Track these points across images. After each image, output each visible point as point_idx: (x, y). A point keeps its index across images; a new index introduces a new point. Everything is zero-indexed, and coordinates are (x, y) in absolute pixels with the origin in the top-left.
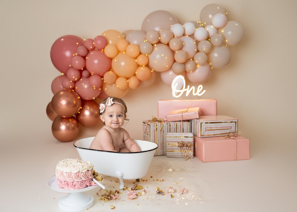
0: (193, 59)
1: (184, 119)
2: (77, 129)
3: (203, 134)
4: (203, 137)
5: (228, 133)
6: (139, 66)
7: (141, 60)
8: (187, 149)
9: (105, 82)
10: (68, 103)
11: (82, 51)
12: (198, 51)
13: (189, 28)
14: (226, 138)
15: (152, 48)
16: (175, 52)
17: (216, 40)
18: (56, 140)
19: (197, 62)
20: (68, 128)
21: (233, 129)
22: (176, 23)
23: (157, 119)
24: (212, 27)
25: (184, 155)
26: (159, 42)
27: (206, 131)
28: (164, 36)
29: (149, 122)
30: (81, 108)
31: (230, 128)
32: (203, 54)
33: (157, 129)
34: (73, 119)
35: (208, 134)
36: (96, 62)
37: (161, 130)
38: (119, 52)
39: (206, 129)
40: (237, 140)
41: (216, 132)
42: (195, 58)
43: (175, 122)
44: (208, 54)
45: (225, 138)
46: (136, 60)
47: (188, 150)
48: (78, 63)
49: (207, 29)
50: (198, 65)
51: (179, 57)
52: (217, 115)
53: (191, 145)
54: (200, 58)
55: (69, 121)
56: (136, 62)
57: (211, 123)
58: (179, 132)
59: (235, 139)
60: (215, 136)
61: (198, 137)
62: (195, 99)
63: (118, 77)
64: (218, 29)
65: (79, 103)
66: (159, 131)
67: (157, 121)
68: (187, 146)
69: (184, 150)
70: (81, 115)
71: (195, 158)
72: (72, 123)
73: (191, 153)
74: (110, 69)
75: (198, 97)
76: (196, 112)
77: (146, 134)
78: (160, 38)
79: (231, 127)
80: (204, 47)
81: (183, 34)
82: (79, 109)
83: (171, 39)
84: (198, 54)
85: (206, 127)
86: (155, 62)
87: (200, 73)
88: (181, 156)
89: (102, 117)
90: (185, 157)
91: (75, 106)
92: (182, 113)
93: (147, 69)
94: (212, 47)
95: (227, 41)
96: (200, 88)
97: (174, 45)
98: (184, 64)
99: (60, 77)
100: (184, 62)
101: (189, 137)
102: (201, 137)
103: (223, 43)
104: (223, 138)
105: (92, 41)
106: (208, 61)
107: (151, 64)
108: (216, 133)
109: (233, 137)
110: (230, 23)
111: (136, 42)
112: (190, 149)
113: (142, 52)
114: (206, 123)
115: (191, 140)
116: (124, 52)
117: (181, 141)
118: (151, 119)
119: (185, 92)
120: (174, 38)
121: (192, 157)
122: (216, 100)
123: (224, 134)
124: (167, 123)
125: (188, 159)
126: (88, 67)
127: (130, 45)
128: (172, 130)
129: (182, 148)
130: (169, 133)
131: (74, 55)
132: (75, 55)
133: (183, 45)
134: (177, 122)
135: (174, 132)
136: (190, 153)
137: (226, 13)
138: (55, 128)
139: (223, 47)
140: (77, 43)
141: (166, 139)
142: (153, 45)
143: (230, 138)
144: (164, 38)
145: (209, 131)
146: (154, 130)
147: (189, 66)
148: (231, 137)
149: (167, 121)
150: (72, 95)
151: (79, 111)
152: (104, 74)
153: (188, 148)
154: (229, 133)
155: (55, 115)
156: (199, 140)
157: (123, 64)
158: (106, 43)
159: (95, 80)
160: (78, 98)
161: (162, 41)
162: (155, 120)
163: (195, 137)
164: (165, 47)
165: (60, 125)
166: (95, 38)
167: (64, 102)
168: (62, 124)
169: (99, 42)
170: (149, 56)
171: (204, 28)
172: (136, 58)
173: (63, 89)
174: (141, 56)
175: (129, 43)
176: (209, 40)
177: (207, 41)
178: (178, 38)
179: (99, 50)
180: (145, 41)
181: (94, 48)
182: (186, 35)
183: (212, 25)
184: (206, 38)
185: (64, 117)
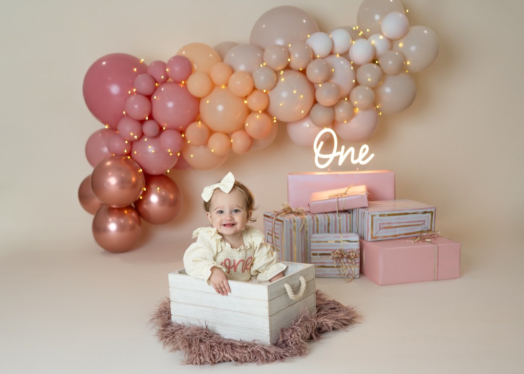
0: (348, 97)
1: (341, 209)
2: (138, 227)
3: (376, 235)
4: (375, 240)
5: (419, 232)
6: (250, 112)
7: (255, 102)
8: (349, 263)
9: (189, 142)
10: (122, 183)
11: (143, 84)
12: (357, 84)
13: (340, 39)
14: (418, 241)
15: (276, 79)
16: (316, 86)
17: (390, 62)
18: (102, 249)
19: (356, 103)
20: (121, 228)
21: (427, 225)
22: (316, 31)
23: (291, 209)
24: (381, 37)
25: (343, 273)
26: (288, 68)
27: (380, 229)
28: (297, 55)
29: (277, 215)
30: (145, 189)
31: (422, 223)
32: (367, 88)
33: (294, 227)
34: (130, 211)
35: (383, 235)
36: (170, 105)
37: (302, 230)
38: (213, 86)
39: (381, 227)
40: (439, 245)
41: (398, 231)
42: (352, 97)
43: (325, 214)
44: (375, 88)
45: (416, 241)
46: (246, 100)
47: (351, 265)
48: (137, 107)
49: (373, 42)
50: (357, 109)
51: (325, 96)
52: (395, 199)
53: (356, 255)
54: (360, 97)
55: (124, 214)
56: (246, 105)
57: (389, 215)
58: (332, 233)
59: (434, 244)
60: (396, 238)
61: (367, 241)
62: (355, 170)
63: (211, 132)
64: (392, 42)
65: (142, 180)
66: (298, 230)
67: (292, 212)
68: (349, 257)
69: (344, 265)
70: (145, 202)
71: (363, 278)
72: (130, 218)
73: (356, 269)
74: (196, 117)
75: (359, 167)
76: (362, 196)
77: (274, 237)
78: (289, 60)
79: (424, 221)
80: (368, 76)
81: (329, 52)
82: (141, 193)
83: (309, 62)
84: (358, 88)
85: (381, 222)
86: (281, 105)
87: (360, 123)
88: (337, 274)
90: (345, 277)
91: (134, 186)
92: (338, 198)
93: (265, 117)
94: (383, 76)
95: (408, 63)
96: (365, 150)
97: (315, 73)
98: (333, 107)
99: (103, 131)
100: (333, 104)
101: (352, 242)
102: (372, 240)
103: (402, 68)
104: (412, 241)
105: (163, 65)
106: (374, 102)
107: (272, 109)
108: (398, 233)
109: (429, 240)
110: (414, 29)
111: (242, 68)
112: (354, 263)
113: (257, 86)
114: (380, 215)
115: (355, 247)
116: (223, 87)
117: (339, 250)
118: (280, 208)
119: (337, 158)
120: (315, 61)
121: (358, 276)
122: (392, 171)
123: (414, 233)
124: (313, 218)
125: (350, 281)
126: (157, 114)
127: (235, 74)
128: (321, 228)
129: (340, 261)
130: (315, 235)
131: (130, 92)
132: (132, 93)
133: (332, 72)
134: (329, 214)
135: (325, 232)
136: (353, 270)
137: (405, 11)
138: (98, 228)
139: (401, 74)
140: (135, 70)
141: (310, 245)
142: (277, 73)
143: (425, 241)
144: (296, 60)
145: (385, 230)
146: (291, 230)
147: (341, 110)
148: (427, 240)
149: (309, 212)
150: (128, 166)
151: (141, 196)
152: (186, 127)
153: (350, 261)
154: (422, 232)
155: (96, 201)
156: (370, 246)
157: (220, 108)
158: (189, 69)
159: (169, 139)
160: (139, 171)
161: (293, 65)
162: (288, 211)
163: (363, 241)
164: (299, 76)
165: (108, 222)
166: (170, 61)
167: (113, 181)
168: (110, 220)
169: (177, 69)
170: (269, 93)
171: (365, 40)
172: (246, 97)
173: (111, 155)
174: (256, 93)
175: (233, 71)
176: (377, 62)
177: (373, 65)
178: (322, 58)
179: (177, 82)
180: (261, 65)
181: (167, 78)
182: (336, 54)
183: (382, 34)
184: (371, 58)
185: (114, 206)
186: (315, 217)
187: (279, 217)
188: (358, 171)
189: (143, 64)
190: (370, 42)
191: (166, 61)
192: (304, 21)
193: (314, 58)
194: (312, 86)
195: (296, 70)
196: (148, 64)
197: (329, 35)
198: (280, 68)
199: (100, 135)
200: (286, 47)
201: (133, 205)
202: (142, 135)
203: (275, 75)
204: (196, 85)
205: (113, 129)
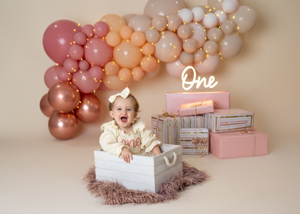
0: (202, 48)
1: (198, 113)
2: (76, 125)
3: (219, 129)
4: (218, 132)
5: (244, 127)
6: (143, 55)
7: (146, 50)
8: (203, 146)
9: (107, 73)
10: (66, 98)
11: (79, 38)
12: (208, 40)
13: (198, 13)
14: (243, 133)
15: (159, 36)
16: (183, 40)
17: (227, 27)
18: (54, 138)
19: (207, 51)
20: (66, 125)
21: (249, 124)
22: (183, 8)
23: (168, 114)
24: (222, 12)
25: (199, 152)
26: (166, 29)
27: (221, 125)
28: (172, 22)
29: (160, 117)
30: (80, 102)
31: (245, 122)
32: (214, 43)
33: (170, 124)
34: (71, 115)
35: (223, 129)
36: (96, 51)
37: (174, 126)
38: (122, 40)
40: (256, 135)
41: (232, 127)
42: (205, 47)
43: (188, 117)
44: (218, 42)
45: (242, 133)
46: (141, 49)
47: (203, 147)
48: (76, 52)
49: (217, 15)
50: (208, 55)
51: (188, 46)
52: (230, 108)
53: (206, 141)
54: (209, 47)
55: (68, 117)
56: (142, 52)
57: (226, 117)
58: (192, 128)
59: (253, 134)
60: (230, 131)
61: (213, 133)
62: (206, 91)
63: (120, 68)
64: (228, 15)
65: (78, 97)
66: (172, 126)
67: (168, 116)
68: (202, 142)
69: (199, 147)
70: (80, 110)
71: (211, 154)
72: (71, 119)
73: (206, 150)
74: (111, 59)
75: (209, 89)
76: (210, 106)
77: (157, 130)
78: (167, 25)
79: (247, 121)
80: (214, 35)
81: (191, 21)
82: (78, 104)
83: (179, 26)
84: (208, 42)
85: (221, 122)
87: (209, 63)
88: (195, 153)
89: (112, 113)
90: (200, 154)
91: (74, 100)
92: (196, 107)
93: (153, 59)
94: (223, 36)
95: (238, 28)
97: (182, 32)
98: (193, 54)
99: (55, 67)
100: (193, 52)
101: (204, 133)
102: (216, 132)
103: (234, 31)
104: (240, 133)
105: (91, 27)
106: (218, 51)
107: (157, 54)
108: (231, 128)
109: (250, 132)
110: (242, 8)
111: (139, 29)
112: (205, 145)
113: (148, 40)
114: (221, 117)
115: (206, 136)
116: (128, 41)
117: (197, 138)
118: (161, 113)
119: (195, 84)
120: (183, 25)
121: (208, 154)
122: (229, 92)
123: (241, 128)
124: (181, 118)
125: (204, 156)
126: (87, 56)
127: (135, 33)
128: (186, 125)
129: (197, 144)
130: (183, 129)
131: (71, 44)
132: (73, 44)
133: (193, 33)
134: (191, 117)
135: (188, 128)
138: (52, 125)
139: (234, 35)
140: (75, 30)
141: (179, 135)
142: (160, 32)
143: (247, 133)
144: (171, 25)
145: (224, 126)
146: (168, 126)
147: (198, 55)
148: (249, 132)
149: (179, 115)
150: (70, 88)
151: (78, 106)
152: (105, 64)
153: (203, 144)
154: (245, 127)
155: (51, 109)
156: (215, 136)
157: (126, 53)
158: (107, 30)
159: (95, 72)
160: (77, 91)
161: (170, 28)
162: (166, 115)
163: (211, 133)
164: (173, 35)
165: (57, 122)
166: (95, 25)
167: (61, 97)
168: (59, 120)
169: (100, 29)
170: (155, 45)
171: (213, 13)
172: (141, 46)
173: (60, 81)
174: (147, 44)
175: (133, 31)
176: (219, 27)
177: (217, 28)
178: (187, 24)
179: (100, 38)
180: (151, 28)
181: (94, 35)
182: (195, 22)
183: (222, 10)
184: (216, 25)
185: (62, 112)
186: (182, 118)
187: (161, 118)
188: (208, 92)
189: (80, 27)
190: (216, 15)
191: (93, 25)
192: (177, 2)
193: (182, 24)
194: (181, 41)
195: (171, 31)
196: (82, 26)
197: (191, 10)
198: (162, 30)
199: (53, 69)
200: (165, 17)
201: (73, 111)
202: (79, 69)
203: (159, 34)
204: (111, 39)
205: (61, 65)
